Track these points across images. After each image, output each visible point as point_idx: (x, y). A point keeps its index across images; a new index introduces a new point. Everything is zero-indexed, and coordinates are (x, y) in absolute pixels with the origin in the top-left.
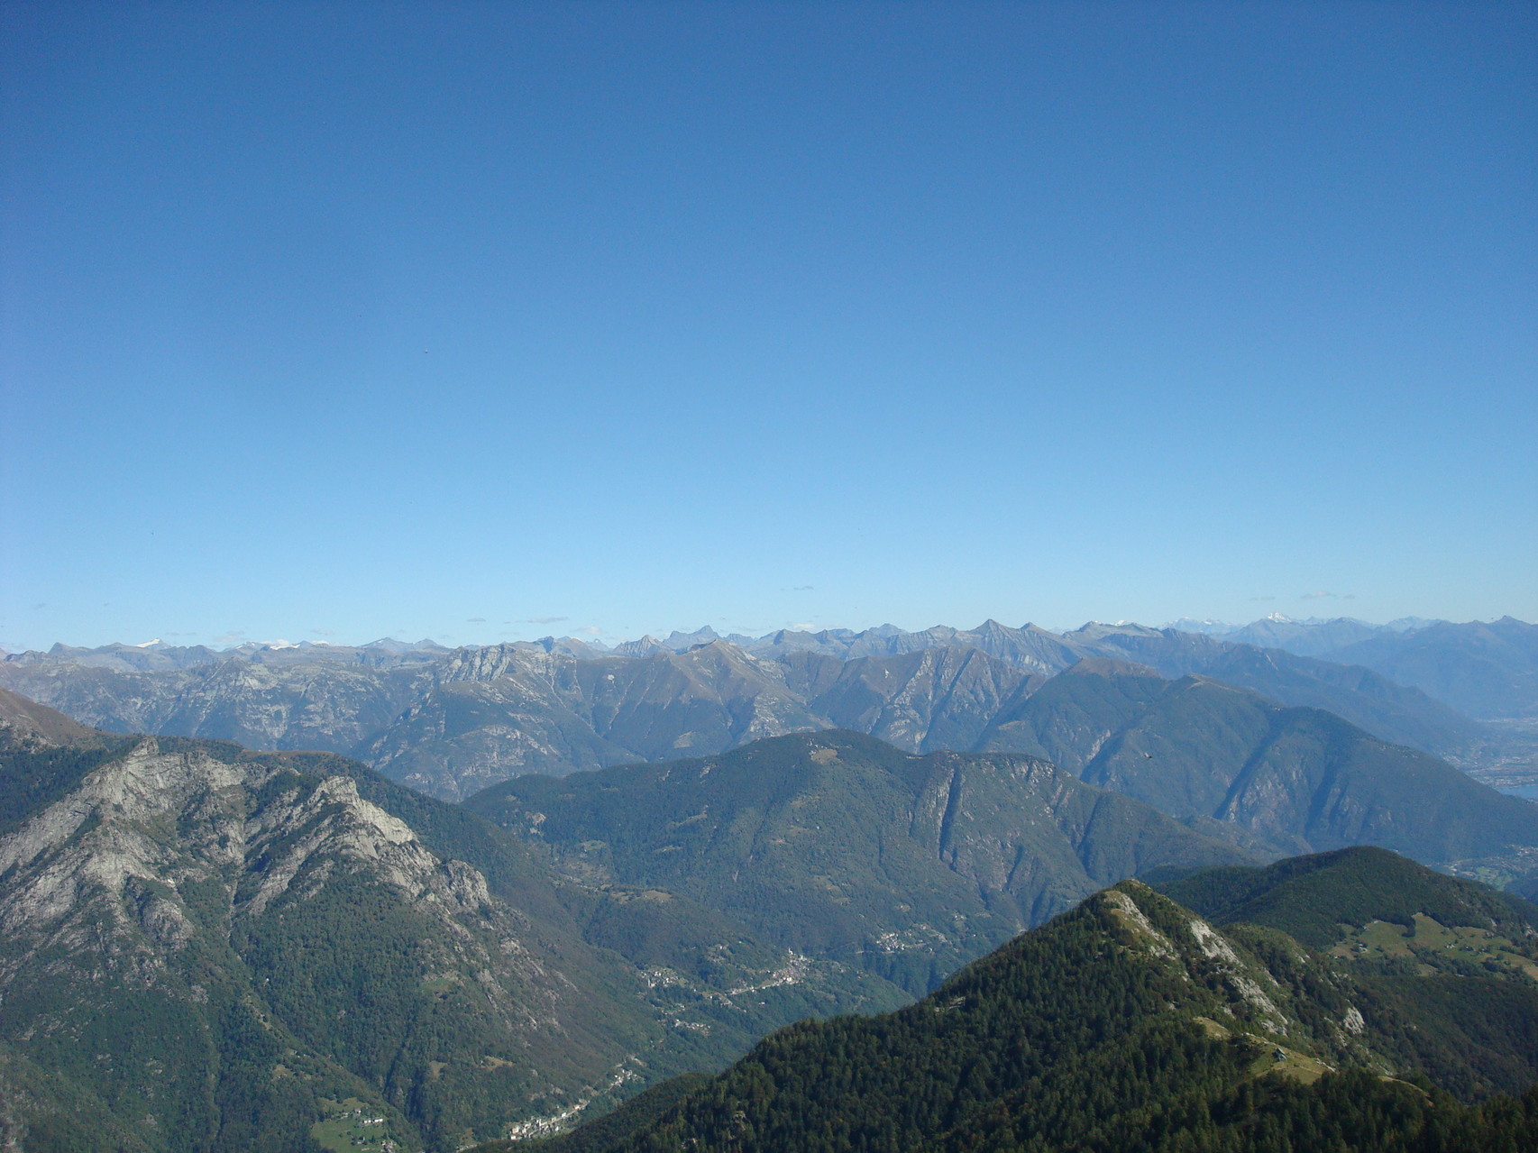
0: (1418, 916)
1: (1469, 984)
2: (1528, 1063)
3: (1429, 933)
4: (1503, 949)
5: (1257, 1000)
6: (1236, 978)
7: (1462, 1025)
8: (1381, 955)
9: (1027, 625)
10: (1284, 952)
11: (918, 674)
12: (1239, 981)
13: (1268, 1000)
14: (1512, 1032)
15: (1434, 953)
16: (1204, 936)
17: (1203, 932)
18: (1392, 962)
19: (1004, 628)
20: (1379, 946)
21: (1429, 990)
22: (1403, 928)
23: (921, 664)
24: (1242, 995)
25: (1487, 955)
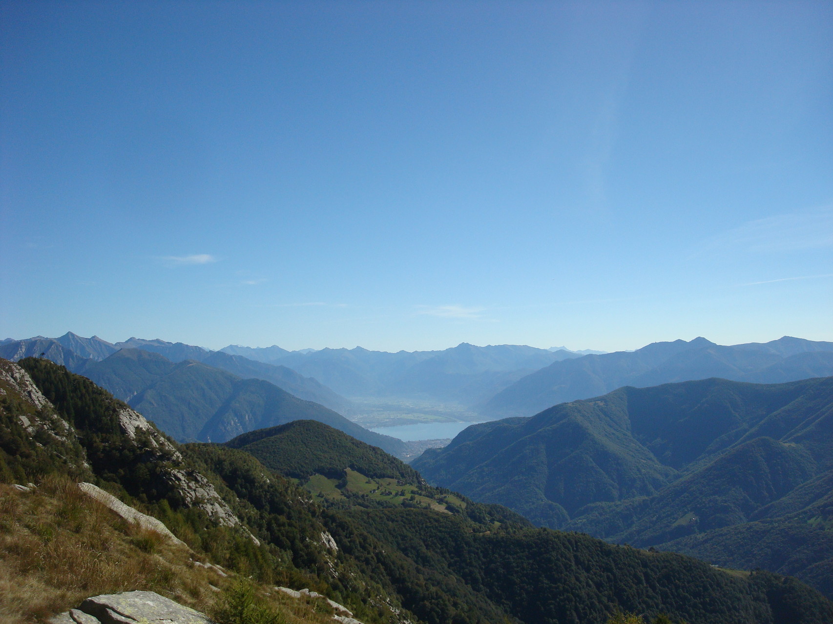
0: (348, 470)
1: (407, 515)
2: (464, 581)
3: (358, 482)
4: (413, 492)
5: (209, 508)
6: (175, 472)
7: (405, 551)
8: (323, 499)
9: (93, 337)
10: (248, 471)
11: (16, 356)
12: (180, 475)
13: (227, 508)
14: (447, 555)
15: (363, 496)
16: (138, 429)
17: (137, 423)
18: (332, 504)
19: (77, 336)
20: (320, 493)
21: (374, 520)
22: (336, 482)
23: (18, 350)
24: (184, 499)
25: (402, 498)
